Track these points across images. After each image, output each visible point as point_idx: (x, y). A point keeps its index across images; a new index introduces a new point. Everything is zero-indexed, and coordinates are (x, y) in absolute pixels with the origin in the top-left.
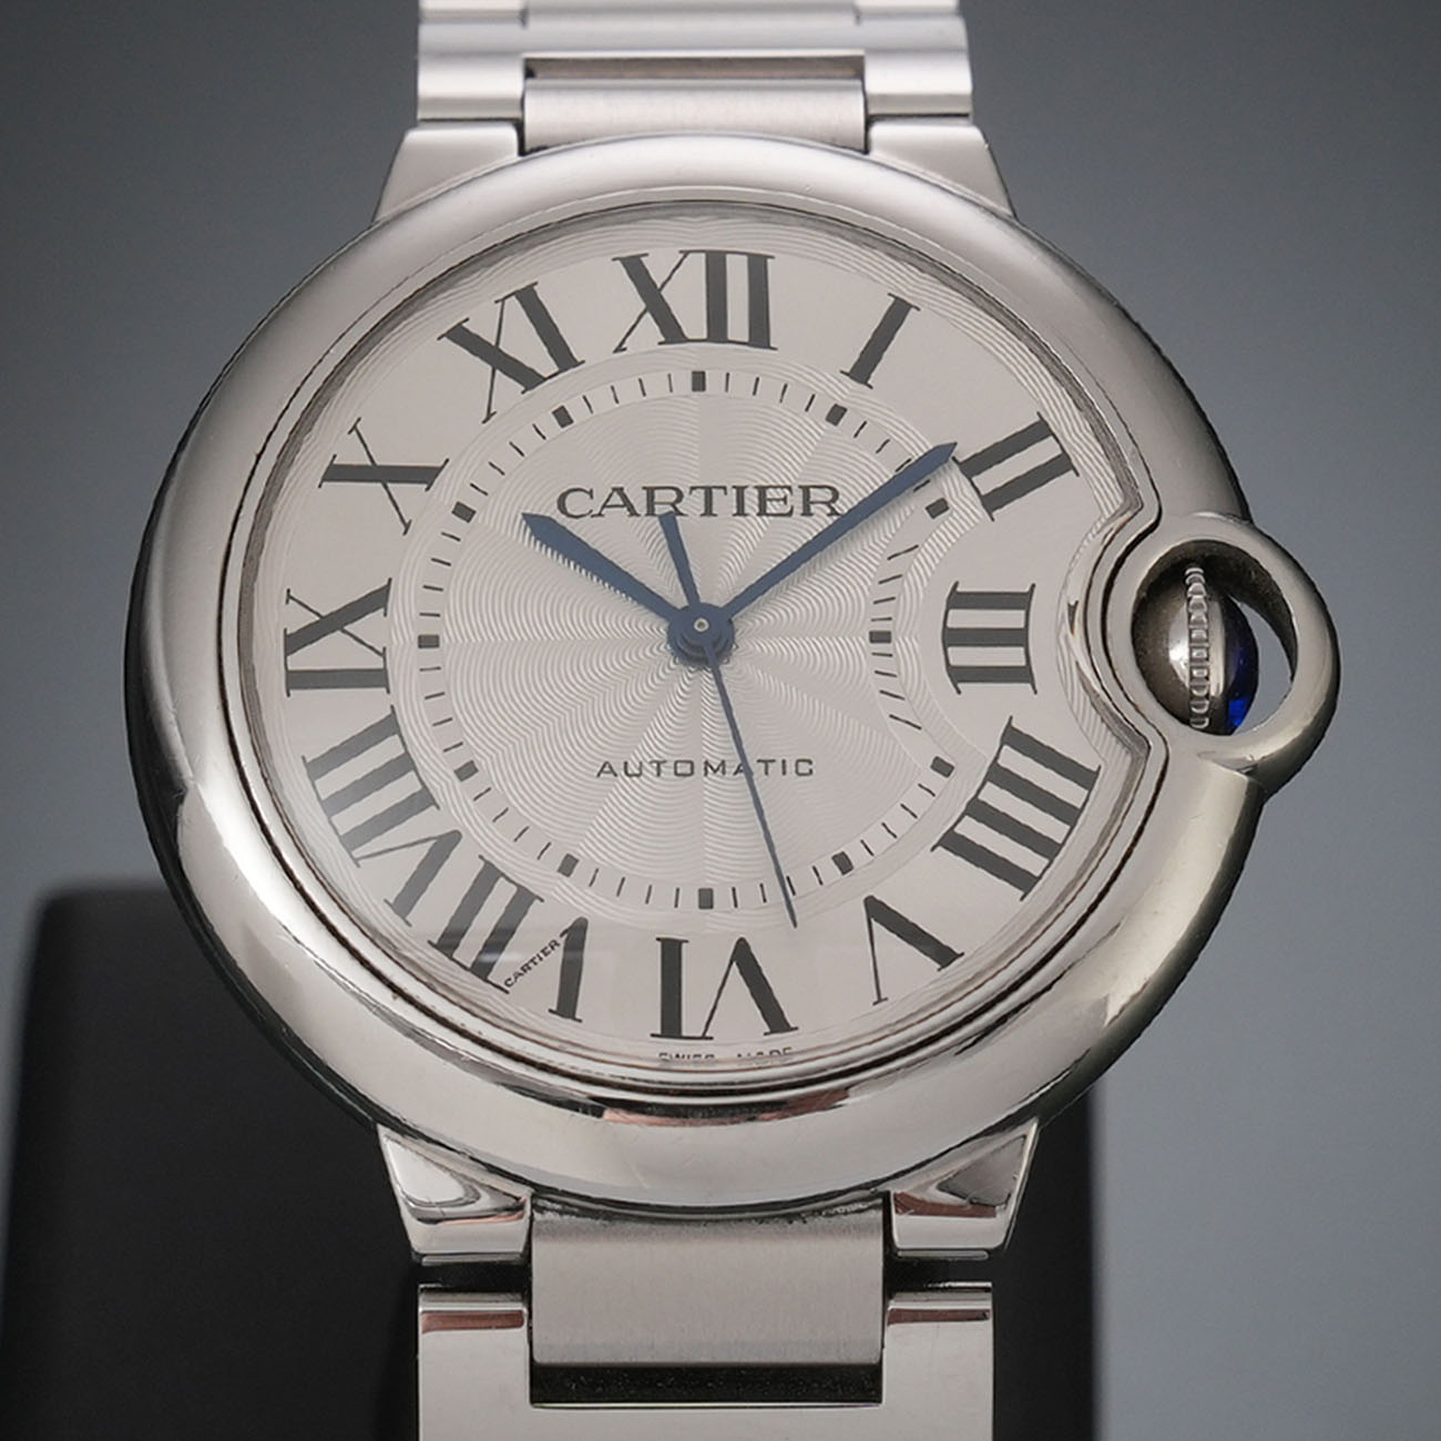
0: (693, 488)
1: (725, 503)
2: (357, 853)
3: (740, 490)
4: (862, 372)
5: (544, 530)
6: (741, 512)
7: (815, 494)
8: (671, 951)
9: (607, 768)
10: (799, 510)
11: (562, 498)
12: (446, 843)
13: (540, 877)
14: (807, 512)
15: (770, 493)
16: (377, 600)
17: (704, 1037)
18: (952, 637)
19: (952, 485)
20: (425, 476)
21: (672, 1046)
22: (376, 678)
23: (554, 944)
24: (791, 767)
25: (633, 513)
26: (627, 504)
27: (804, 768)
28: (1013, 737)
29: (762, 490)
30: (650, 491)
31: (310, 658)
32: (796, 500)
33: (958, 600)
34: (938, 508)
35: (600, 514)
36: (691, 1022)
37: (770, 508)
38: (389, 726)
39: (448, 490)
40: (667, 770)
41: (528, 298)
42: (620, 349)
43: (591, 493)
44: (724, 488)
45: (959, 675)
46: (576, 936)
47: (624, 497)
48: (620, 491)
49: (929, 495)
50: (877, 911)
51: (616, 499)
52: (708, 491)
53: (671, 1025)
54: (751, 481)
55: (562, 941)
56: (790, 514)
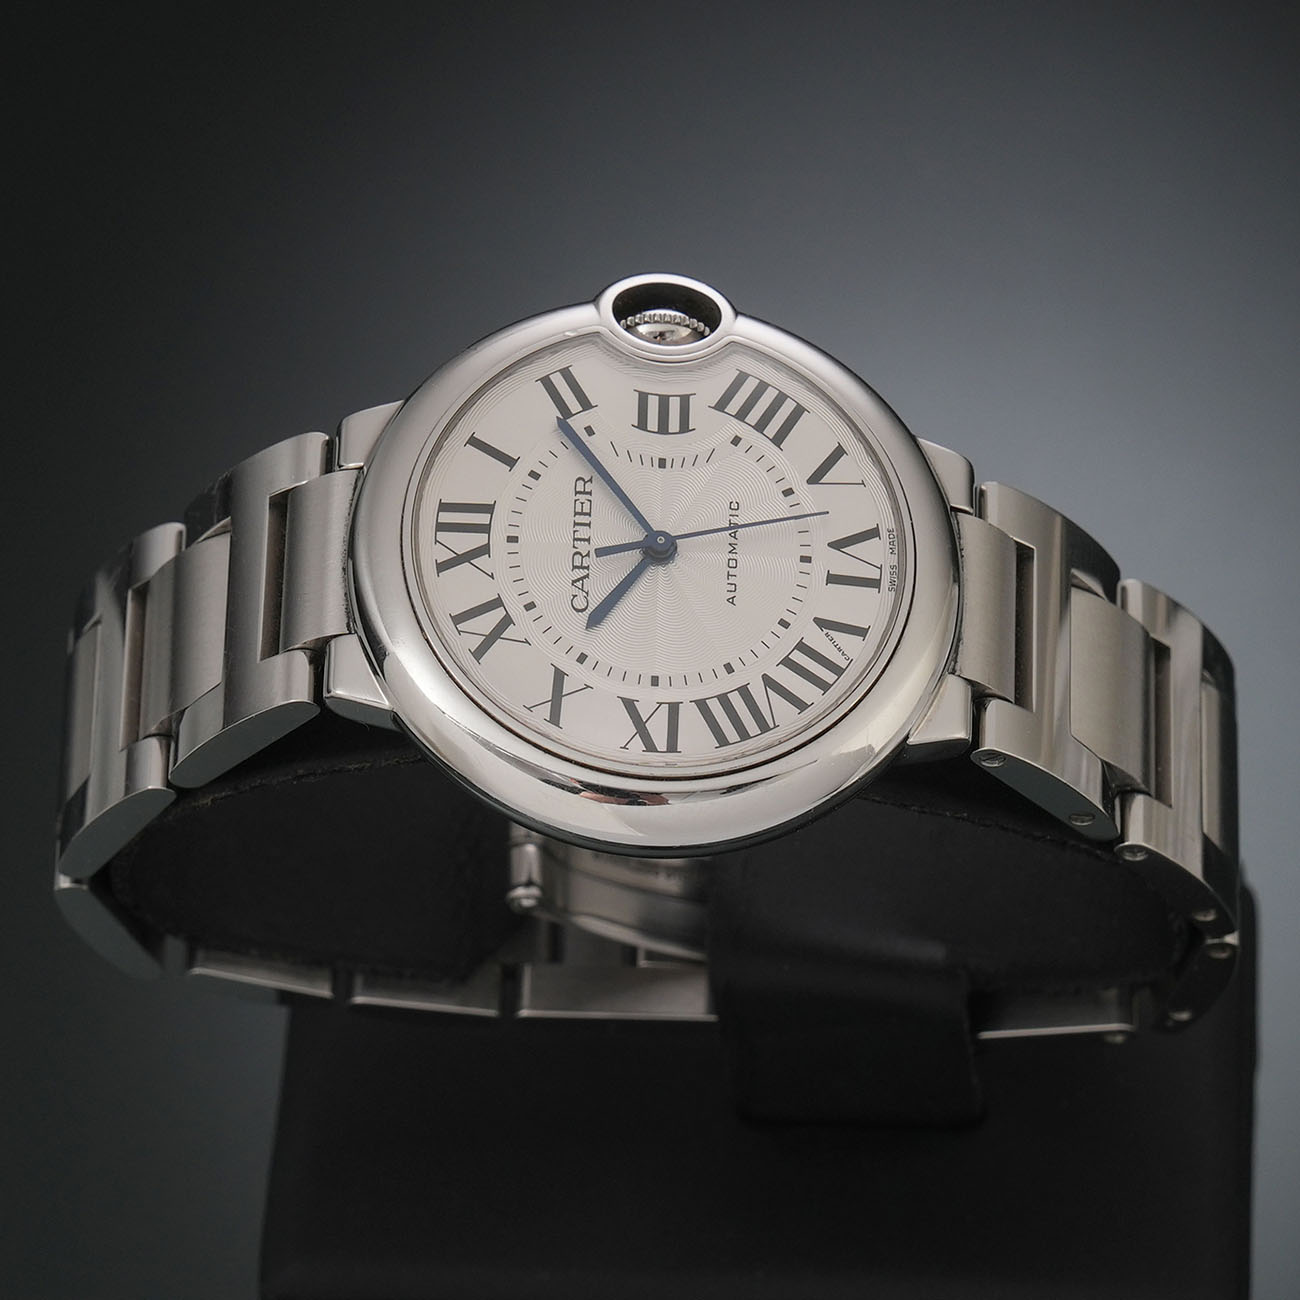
0: (574, 547)
1: (583, 532)
2: (772, 726)
3: (576, 524)
4: (510, 462)
5: (597, 618)
6: (589, 525)
7: (580, 488)
8: (832, 579)
9: (731, 600)
10: (588, 497)
11: (578, 611)
12: (769, 682)
13: (790, 638)
14: (590, 493)
15: (579, 510)
16: (630, 705)
17: (881, 568)
18: (663, 428)
19: (577, 423)
20: (559, 676)
21: (885, 584)
22: (674, 709)
23: (827, 635)
24: (734, 512)
25: (587, 576)
26: (582, 579)
27: (734, 506)
28: (721, 406)
29: (576, 514)
30: (575, 567)
31: (660, 740)
32: (582, 498)
33: (642, 424)
34: (590, 431)
35: (587, 593)
36: (874, 574)
37: (586, 510)
38: (702, 705)
39: (568, 665)
40: (732, 571)
41: (457, 619)
42: (492, 576)
43: (575, 596)
44: (575, 532)
45: (685, 428)
46: (821, 623)
47: (578, 580)
48: (574, 582)
49: (583, 435)
50: (815, 479)
51: (579, 584)
52: (575, 539)
53: (874, 583)
54: (572, 519)
55: (825, 631)
56: (590, 501)
